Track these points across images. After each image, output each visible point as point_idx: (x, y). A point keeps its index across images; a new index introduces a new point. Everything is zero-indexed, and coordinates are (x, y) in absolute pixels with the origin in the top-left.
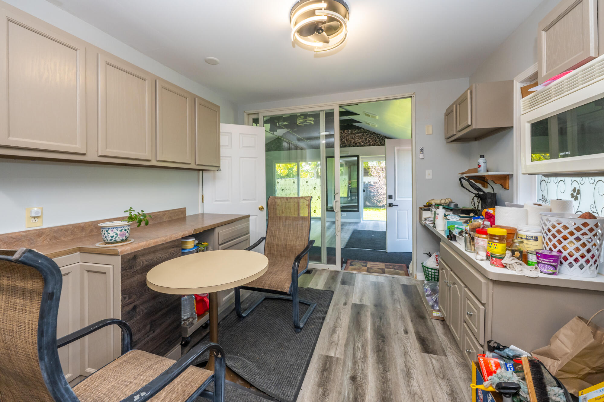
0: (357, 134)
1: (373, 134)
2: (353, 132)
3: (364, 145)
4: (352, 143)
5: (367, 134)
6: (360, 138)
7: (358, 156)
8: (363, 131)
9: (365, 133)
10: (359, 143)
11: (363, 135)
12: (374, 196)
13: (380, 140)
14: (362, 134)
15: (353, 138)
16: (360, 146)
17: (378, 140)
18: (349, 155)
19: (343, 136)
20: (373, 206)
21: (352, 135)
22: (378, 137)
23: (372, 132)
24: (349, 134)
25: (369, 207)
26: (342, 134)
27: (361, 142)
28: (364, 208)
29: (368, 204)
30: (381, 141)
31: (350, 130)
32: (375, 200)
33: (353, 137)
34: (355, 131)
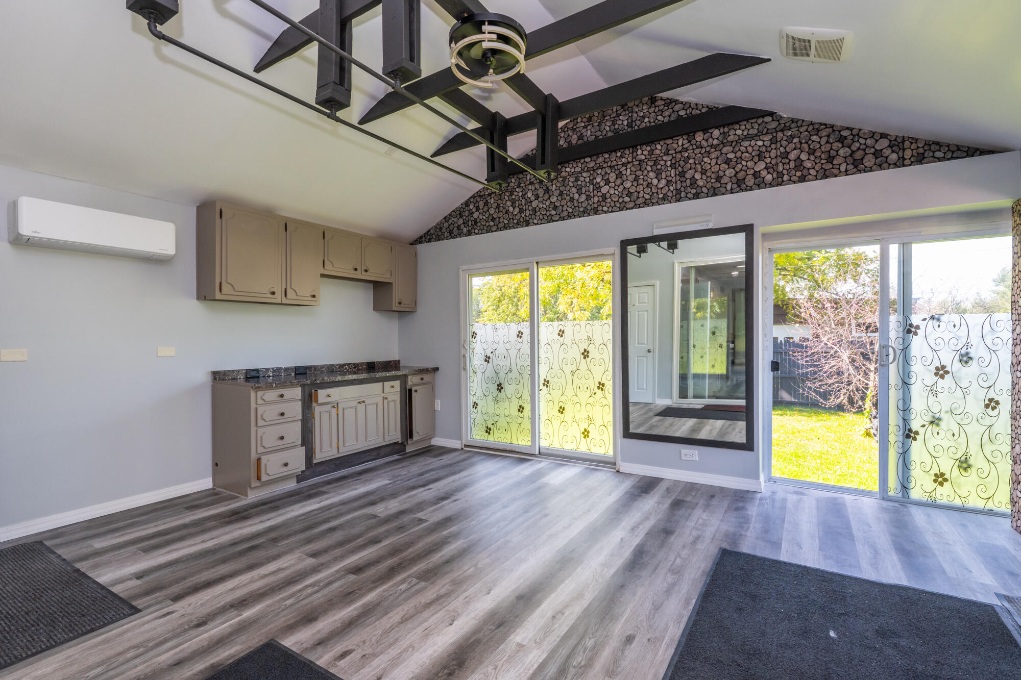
0: (746, 144)
1: (818, 130)
2: (731, 138)
3: (778, 182)
4: (725, 180)
5: (792, 137)
6: (761, 156)
7: (748, 229)
8: (774, 125)
9: (780, 135)
10: (756, 175)
11: (774, 141)
12: (805, 377)
13: (853, 152)
14: (767, 138)
15: (728, 162)
16: (760, 184)
17: (841, 152)
18: (711, 226)
19: (689, 158)
20: (801, 404)
21: (725, 150)
22: (842, 139)
23: (812, 124)
24: (712, 146)
25: (789, 405)
26: (687, 150)
27: (764, 173)
28: (774, 409)
29: (785, 396)
30: (858, 155)
31: (716, 133)
32: (810, 388)
33: (731, 156)
34: (739, 132)
